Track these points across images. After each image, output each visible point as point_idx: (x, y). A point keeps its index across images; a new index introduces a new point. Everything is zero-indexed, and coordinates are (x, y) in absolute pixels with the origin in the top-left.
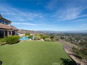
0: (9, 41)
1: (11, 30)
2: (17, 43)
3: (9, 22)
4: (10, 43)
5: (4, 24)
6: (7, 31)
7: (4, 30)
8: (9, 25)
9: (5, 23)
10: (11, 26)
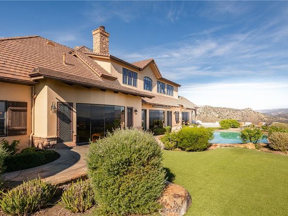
0: (185, 141)
1: (179, 110)
2: (205, 149)
3: (175, 87)
4: (188, 149)
5: (164, 92)
6: (171, 112)
7: (166, 110)
8: (175, 95)
9: (166, 90)
10: (179, 97)
